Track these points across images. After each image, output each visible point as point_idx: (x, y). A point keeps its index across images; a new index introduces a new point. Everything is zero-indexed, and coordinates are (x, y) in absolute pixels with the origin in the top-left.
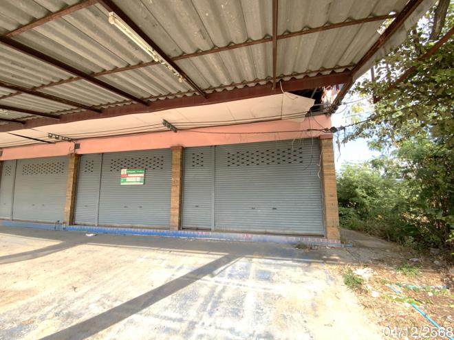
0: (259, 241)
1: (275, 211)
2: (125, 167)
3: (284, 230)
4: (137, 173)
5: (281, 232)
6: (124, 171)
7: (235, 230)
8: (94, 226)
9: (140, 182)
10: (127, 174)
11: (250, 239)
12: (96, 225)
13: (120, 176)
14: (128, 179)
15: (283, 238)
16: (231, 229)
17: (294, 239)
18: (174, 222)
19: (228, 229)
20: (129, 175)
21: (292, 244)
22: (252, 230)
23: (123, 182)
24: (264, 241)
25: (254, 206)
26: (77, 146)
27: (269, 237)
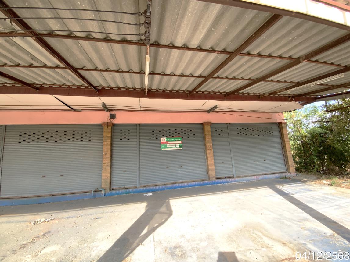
0: (263, 179)
1: (265, 161)
2: (163, 136)
3: (270, 171)
4: (176, 141)
5: (269, 173)
6: (163, 139)
7: (247, 175)
8: (136, 187)
9: (179, 147)
10: (167, 141)
11: (258, 179)
12: (139, 186)
13: (160, 143)
14: (168, 146)
15: (273, 175)
16: (245, 175)
17: (277, 175)
18: (212, 175)
19: (243, 175)
20: (169, 142)
21: (278, 178)
22: (256, 174)
23: (164, 148)
24: (265, 179)
25: (255, 160)
26: (113, 116)
27: (267, 176)
